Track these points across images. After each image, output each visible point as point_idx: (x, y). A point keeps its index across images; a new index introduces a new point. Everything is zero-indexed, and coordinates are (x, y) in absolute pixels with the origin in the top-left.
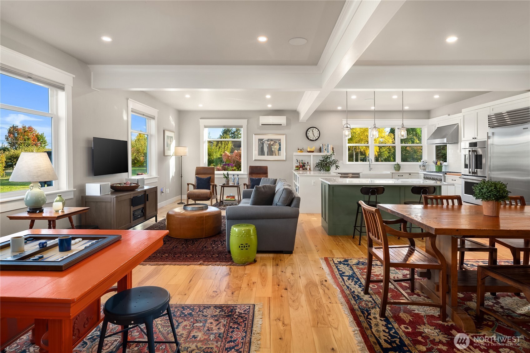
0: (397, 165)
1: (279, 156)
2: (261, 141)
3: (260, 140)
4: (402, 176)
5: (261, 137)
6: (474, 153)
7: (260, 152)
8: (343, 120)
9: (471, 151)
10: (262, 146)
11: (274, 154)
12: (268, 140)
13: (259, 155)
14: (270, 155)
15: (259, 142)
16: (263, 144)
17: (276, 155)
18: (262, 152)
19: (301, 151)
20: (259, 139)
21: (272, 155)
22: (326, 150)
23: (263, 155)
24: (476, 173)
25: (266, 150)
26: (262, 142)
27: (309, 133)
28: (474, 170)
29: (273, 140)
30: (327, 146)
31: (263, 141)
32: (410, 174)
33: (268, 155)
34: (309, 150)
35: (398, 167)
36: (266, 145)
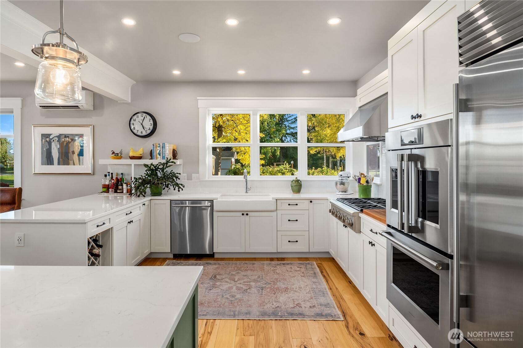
0: (296, 181)
1: (81, 166)
2: (47, 137)
3: (45, 136)
4: (297, 205)
5: (47, 131)
6: (416, 165)
7: (45, 159)
8: (198, 98)
9: (406, 158)
10: (48, 147)
11: (71, 162)
12: (59, 137)
13: (42, 165)
14: (64, 164)
15: (43, 140)
16: (50, 143)
17: (74, 164)
18: (48, 159)
19: (117, 155)
20: (42, 135)
21: (68, 164)
22: (160, 155)
23: (51, 164)
24: (421, 230)
25: (55, 154)
26: (48, 139)
27: (134, 122)
28: (416, 222)
29: (68, 137)
30: (161, 146)
31: (51, 137)
32: (311, 202)
33: (59, 164)
34: (131, 154)
35: (296, 185)
36: (56, 146)
